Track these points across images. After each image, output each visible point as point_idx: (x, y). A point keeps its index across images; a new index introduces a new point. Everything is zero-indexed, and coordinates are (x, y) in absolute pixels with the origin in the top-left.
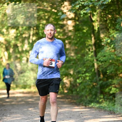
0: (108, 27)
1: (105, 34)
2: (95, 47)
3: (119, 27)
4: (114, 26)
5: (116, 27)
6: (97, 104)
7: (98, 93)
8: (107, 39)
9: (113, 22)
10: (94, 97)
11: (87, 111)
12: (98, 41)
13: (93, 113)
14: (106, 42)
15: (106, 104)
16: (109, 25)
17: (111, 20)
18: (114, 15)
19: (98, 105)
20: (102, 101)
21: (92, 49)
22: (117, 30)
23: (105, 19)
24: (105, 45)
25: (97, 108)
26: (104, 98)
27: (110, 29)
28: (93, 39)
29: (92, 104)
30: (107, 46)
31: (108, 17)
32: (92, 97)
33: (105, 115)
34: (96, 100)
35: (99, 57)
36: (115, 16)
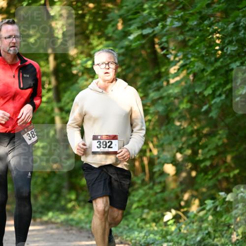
0: (88, 32)
1: (80, 47)
2: (57, 79)
3: (114, 32)
4: (102, 29)
5: (106, 31)
6: (62, 214)
7: (63, 187)
8: (85, 59)
9: (99, 20)
10: (54, 197)
11: (38, 230)
12: (63, 65)
13: (52, 235)
14: (83, 66)
15: (84, 213)
16: (90, 27)
17: (95, 15)
18: (101, 2)
19: (63, 217)
20: (74, 206)
21: (50, 83)
22: (108, 39)
23: (80, 12)
24: (80, 74)
25: (62, 222)
26: (77, 199)
27: (92, 37)
28: (51, 58)
29: (50, 214)
30: (86, 76)
31: (87, 6)
32: (48, 198)
33: (80, 241)
34: (58, 205)
35: (65, 102)
36: (104, 6)
